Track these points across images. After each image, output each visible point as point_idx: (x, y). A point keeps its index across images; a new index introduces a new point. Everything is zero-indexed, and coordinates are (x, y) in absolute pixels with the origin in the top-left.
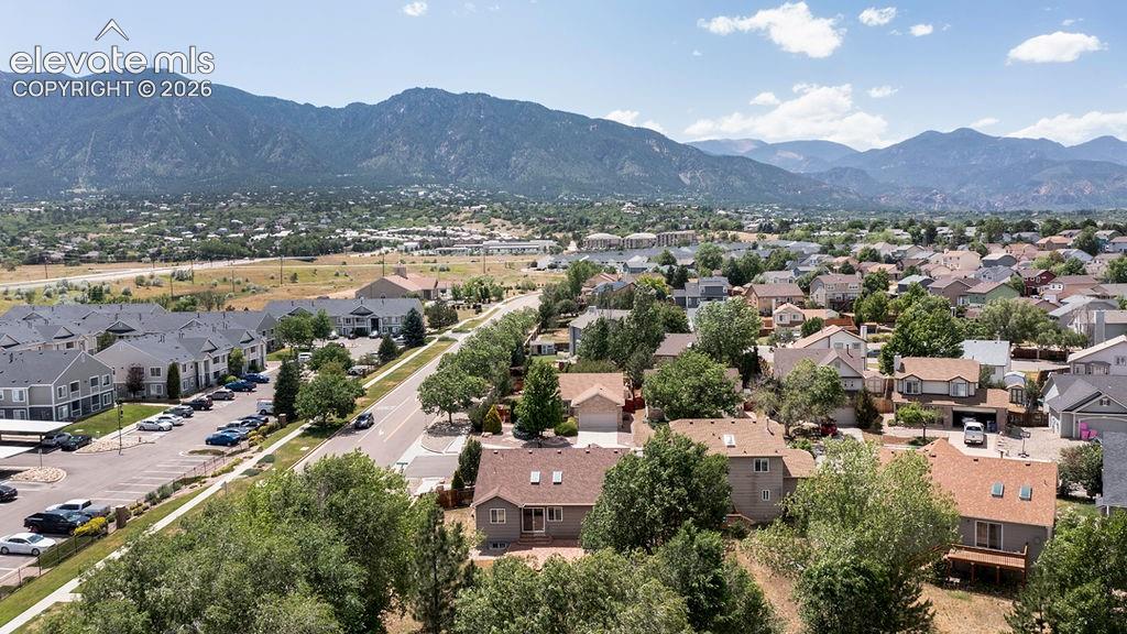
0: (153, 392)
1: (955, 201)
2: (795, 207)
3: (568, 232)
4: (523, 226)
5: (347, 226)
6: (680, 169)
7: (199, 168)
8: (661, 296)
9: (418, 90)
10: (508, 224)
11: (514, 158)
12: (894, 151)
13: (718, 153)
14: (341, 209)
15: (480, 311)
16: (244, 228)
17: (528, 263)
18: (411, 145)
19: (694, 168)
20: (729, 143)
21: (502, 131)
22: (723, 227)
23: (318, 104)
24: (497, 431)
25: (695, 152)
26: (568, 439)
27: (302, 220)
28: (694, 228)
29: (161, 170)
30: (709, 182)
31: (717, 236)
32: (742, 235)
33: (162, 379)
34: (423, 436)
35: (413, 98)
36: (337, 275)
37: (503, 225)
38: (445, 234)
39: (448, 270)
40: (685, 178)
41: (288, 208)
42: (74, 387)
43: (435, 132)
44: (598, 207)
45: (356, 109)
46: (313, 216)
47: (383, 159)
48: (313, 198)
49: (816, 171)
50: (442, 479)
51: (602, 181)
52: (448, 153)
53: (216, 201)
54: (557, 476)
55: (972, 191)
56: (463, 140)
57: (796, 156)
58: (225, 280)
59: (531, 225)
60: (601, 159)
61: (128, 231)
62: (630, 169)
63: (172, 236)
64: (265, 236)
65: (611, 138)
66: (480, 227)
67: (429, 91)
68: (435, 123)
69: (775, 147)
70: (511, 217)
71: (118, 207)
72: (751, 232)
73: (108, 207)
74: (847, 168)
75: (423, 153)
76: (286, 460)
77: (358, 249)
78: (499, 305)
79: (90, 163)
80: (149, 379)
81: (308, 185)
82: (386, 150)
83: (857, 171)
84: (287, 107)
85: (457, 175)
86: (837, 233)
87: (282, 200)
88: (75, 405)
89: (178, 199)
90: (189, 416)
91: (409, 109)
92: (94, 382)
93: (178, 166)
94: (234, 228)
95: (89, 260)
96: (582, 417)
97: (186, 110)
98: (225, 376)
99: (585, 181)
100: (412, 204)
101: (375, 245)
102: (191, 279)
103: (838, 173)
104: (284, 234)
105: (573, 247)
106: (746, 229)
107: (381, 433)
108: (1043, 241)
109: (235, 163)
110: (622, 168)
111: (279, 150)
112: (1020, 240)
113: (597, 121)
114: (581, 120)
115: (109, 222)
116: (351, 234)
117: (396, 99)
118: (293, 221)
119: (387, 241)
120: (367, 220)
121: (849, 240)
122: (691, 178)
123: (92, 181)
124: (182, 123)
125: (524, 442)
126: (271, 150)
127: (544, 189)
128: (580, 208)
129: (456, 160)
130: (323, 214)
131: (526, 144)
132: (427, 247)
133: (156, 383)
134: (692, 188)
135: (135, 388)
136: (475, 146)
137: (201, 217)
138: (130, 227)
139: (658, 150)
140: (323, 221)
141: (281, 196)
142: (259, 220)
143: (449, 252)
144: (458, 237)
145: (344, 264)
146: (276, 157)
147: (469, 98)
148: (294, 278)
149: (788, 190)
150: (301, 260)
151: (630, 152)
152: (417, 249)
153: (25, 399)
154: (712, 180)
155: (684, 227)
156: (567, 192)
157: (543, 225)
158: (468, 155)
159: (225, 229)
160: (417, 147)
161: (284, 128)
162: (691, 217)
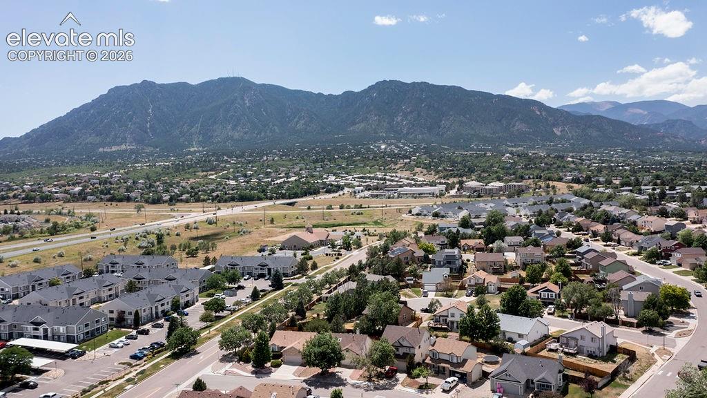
0: (129, 322)
2: (634, 150)
4: (433, 173)
5: (329, 174)
6: (554, 125)
7: (257, 134)
8: (426, 259)
9: (384, 82)
10: (425, 171)
11: (443, 122)
13: (583, 112)
14: (330, 161)
15: (338, 259)
16: (272, 175)
18: (379, 116)
19: (564, 124)
20: (593, 104)
21: (436, 105)
22: (550, 179)
23: (326, 93)
25: (565, 113)
26: (274, 369)
27: (306, 169)
28: (533, 178)
29: (236, 135)
30: (574, 134)
31: (543, 185)
32: (559, 185)
33: (132, 317)
35: (382, 87)
36: (297, 218)
37: (422, 172)
38: (385, 179)
39: (362, 214)
40: (557, 131)
41: (300, 160)
42: (87, 325)
43: (394, 107)
44: (489, 156)
45: (348, 95)
46: (313, 166)
47: (362, 125)
49: (655, 122)
51: (500, 134)
52: (402, 120)
53: (262, 157)
56: (411, 112)
57: (641, 111)
58: (234, 223)
59: (438, 172)
60: (500, 121)
61: (211, 177)
62: (519, 126)
63: (233, 180)
64: (283, 180)
65: (507, 107)
66: (406, 174)
67: (391, 82)
68: (395, 102)
69: (626, 107)
70: (427, 167)
71: (209, 161)
72: (565, 182)
73: (204, 161)
74: (679, 120)
75: (387, 120)
77: (329, 192)
78: (354, 252)
79: (200, 133)
80: (126, 316)
81: (317, 143)
82: (365, 119)
84: (308, 96)
85: (407, 134)
88: (87, 333)
89: (242, 156)
90: (136, 338)
91: (379, 94)
92: (97, 322)
93: (246, 133)
94: (267, 175)
95: (181, 201)
96: (286, 357)
97: (251, 100)
99: (488, 135)
101: (339, 188)
102: (216, 223)
103: (671, 123)
104: (293, 179)
105: (454, 191)
106: (564, 180)
109: (277, 131)
110: (514, 126)
111: (302, 122)
114: (488, 97)
115: (203, 171)
116: (331, 179)
117: (371, 88)
118: (300, 170)
119: (349, 184)
120: (343, 168)
122: (561, 131)
123: (200, 144)
124: (249, 108)
126: (298, 122)
127: (462, 141)
128: (477, 157)
129: (407, 124)
130: (319, 165)
131: (451, 113)
132: (369, 190)
133: (130, 319)
134: (561, 138)
135: (120, 322)
136: (419, 115)
137: (252, 167)
138: (213, 175)
139: (539, 113)
140: (318, 169)
141: (300, 151)
142: (282, 169)
143: (377, 196)
144: (392, 181)
145: (309, 208)
146: (300, 126)
147: (416, 85)
148: (272, 221)
149: (632, 137)
150: (288, 204)
151: (520, 115)
152: (362, 191)
153: (65, 332)
154: (576, 132)
155: (527, 177)
156: (476, 143)
157: (446, 173)
158: (414, 121)
159: (262, 175)
160: (383, 117)
161: (305, 109)
162: (546, 164)
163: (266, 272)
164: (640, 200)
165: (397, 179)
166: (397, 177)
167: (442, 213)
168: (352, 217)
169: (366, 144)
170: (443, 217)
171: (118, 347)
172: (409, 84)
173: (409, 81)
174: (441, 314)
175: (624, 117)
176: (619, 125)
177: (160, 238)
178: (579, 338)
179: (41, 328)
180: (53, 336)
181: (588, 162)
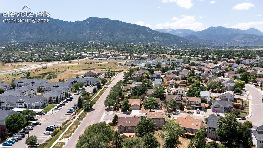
0: (54, 101)
1: (217, 43)
3: (128, 53)
5: (77, 51)
6: (154, 36)
7: (41, 36)
8: (148, 77)
9: (92, 18)
10: (114, 51)
11: (115, 34)
12: (203, 31)
13: (162, 32)
14: (75, 47)
15: (111, 79)
16: (53, 52)
17: (120, 63)
18: (91, 31)
19: (157, 36)
20: (165, 29)
21: (112, 27)
22: (163, 54)
23: (69, 21)
24: (118, 110)
25: (157, 32)
26: (131, 112)
28: (156, 53)
29: (32, 37)
30: (160, 39)
31: (161, 56)
32: (167, 55)
33: (55, 99)
34: (105, 111)
35: (92, 20)
36: (78, 67)
38: (100, 54)
39: (102, 65)
40: (155, 38)
41: (63, 47)
42: (42, 102)
43: (96, 28)
44: (135, 47)
45: (78, 22)
46: (69, 49)
47: (84, 34)
48: (69, 44)
49: (185, 36)
50: (110, 120)
51: (136, 39)
52: (100, 33)
53: (46, 45)
54: (130, 122)
55: (221, 41)
56: (103, 30)
57: (181, 32)
58: (54, 69)
59: (119, 51)
60: (135, 34)
62: (142, 36)
63: (36, 54)
64: (58, 54)
65: (138, 29)
66: (108, 52)
67: (95, 18)
68: (96, 26)
69: (176, 31)
70: (115, 49)
71: (23, 47)
72: (169, 55)
73: (20, 46)
74: (193, 36)
75: (94, 33)
76: (83, 116)
77: (80, 58)
78: (114, 77)
79: (15, 35)
80: (52, 99)
81: (67, 40)
82: (85, 32)
83: (195, 36)
84: (61, 22)
85: (102, 38)
86: (187, 57)
87: (61, 45)
88: (42, 105)
89: (37, 45)
90: (62, 107)
91: (90, 22)
92: (45, 101)
93: (36, 36)
94: (51, 52)
95: (20, 62)
96: (133, 108)
98: (65, 97)
99: (131, 39)
100: (92, 46)
101: (84, 57)
102: (46, 69)
103: (190, 37)
104: (63, 54)
105: (129, 58)
106: (168, 54)
107: (98, 111)
108: (229, 60)
109: (49, 35)
110: (140, 36)
111: (60, 32)
112: (224, 60)
113: (134, 25)
114: (131, 25)
115: (21, 51)
116: (78, 54)
117: (87, 20)
118: (64, 50)
119: (87, 56)
120: (81, 50)
121: (189, 59)
122: (156, 38)
123: (15, 39)
124: (36, 25)
125: (123, 112)
126: (58, 32)
127: (122, 41)
128: (130, 47)
130: (71, 49)
131: (118, 30)
132: (96, 58)
134: (157, 41)
135: (50, 101)
136: (106, 31)
137: (43, 49)
138: (26, 52)
139: (148, 32)
140: (71, 50)
141: (61, 43)
142: (56, 50)
143: (102, 59)
144: (103, 54)
145: (79, 64)
146: (59, 34)
147: (104, 20)
148: (68, 68)
149: (179, 41)
150: (69, 62)
151: (142, 32)
152: (94, 58)
153: (34, 105)
154: (161, 39)
155: (154, 53)
156: (127, 42)
157: (122, 52)
158: (104, 33)
159: (49, 52)
160: (92, 31)
161: (61, 27)
162: (156, 49)
163: (89, 84)
164: (200, 59)
165: (104, 54)
166: (104, 53)
167: (135, 64)
168: (99, 66)
169: (86, 41)
170: (135, 65)
171: (58, 110)
172: (101, 19)
173: (102, 18)
174: (175, 92)
175: (176, 34)
176: (175, 37)
177: (29, 74)
178: (226, 96)
179: (23, 104)
180: (29, 107)
181: (169, 49)
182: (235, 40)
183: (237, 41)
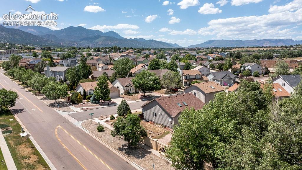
1: (80, 45)
54: (185, 103)
55: (84, 42)
57: (34, 30)
72: (38, 50)
74: (50, 35)
76: (13, 125)
83: (53, 36)
107: (34, 110)
149: (34, 40)
182: (97, 42)
183: (100, 43)
